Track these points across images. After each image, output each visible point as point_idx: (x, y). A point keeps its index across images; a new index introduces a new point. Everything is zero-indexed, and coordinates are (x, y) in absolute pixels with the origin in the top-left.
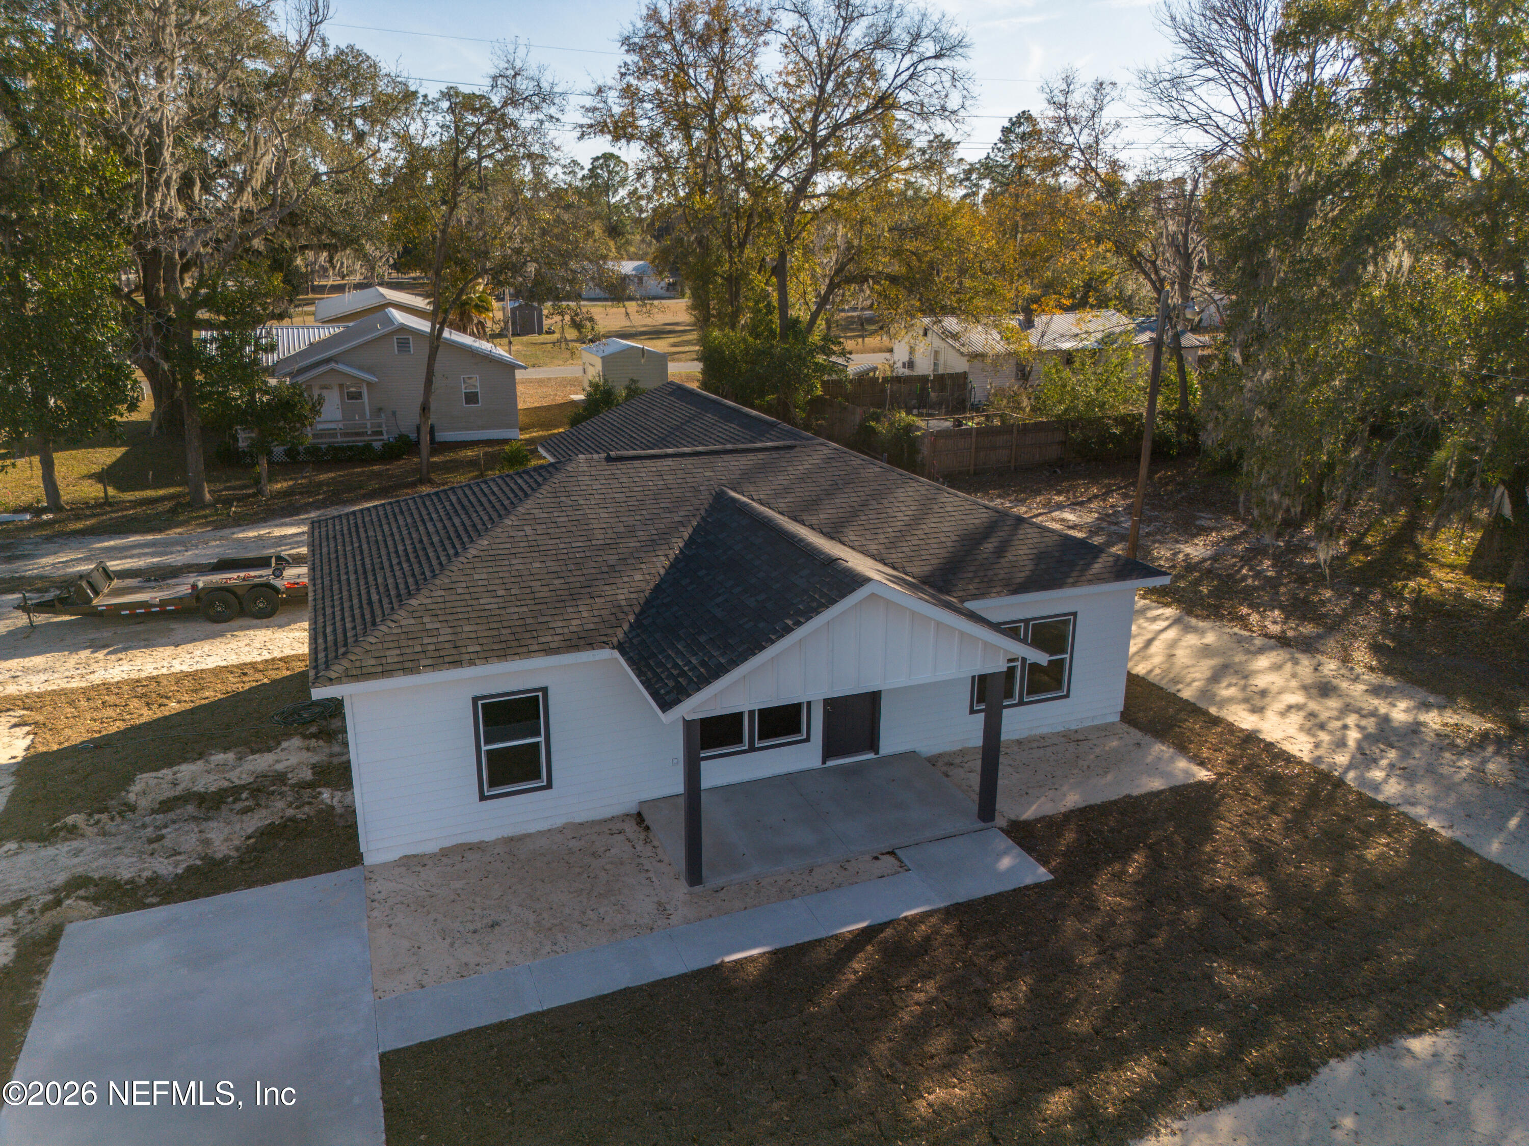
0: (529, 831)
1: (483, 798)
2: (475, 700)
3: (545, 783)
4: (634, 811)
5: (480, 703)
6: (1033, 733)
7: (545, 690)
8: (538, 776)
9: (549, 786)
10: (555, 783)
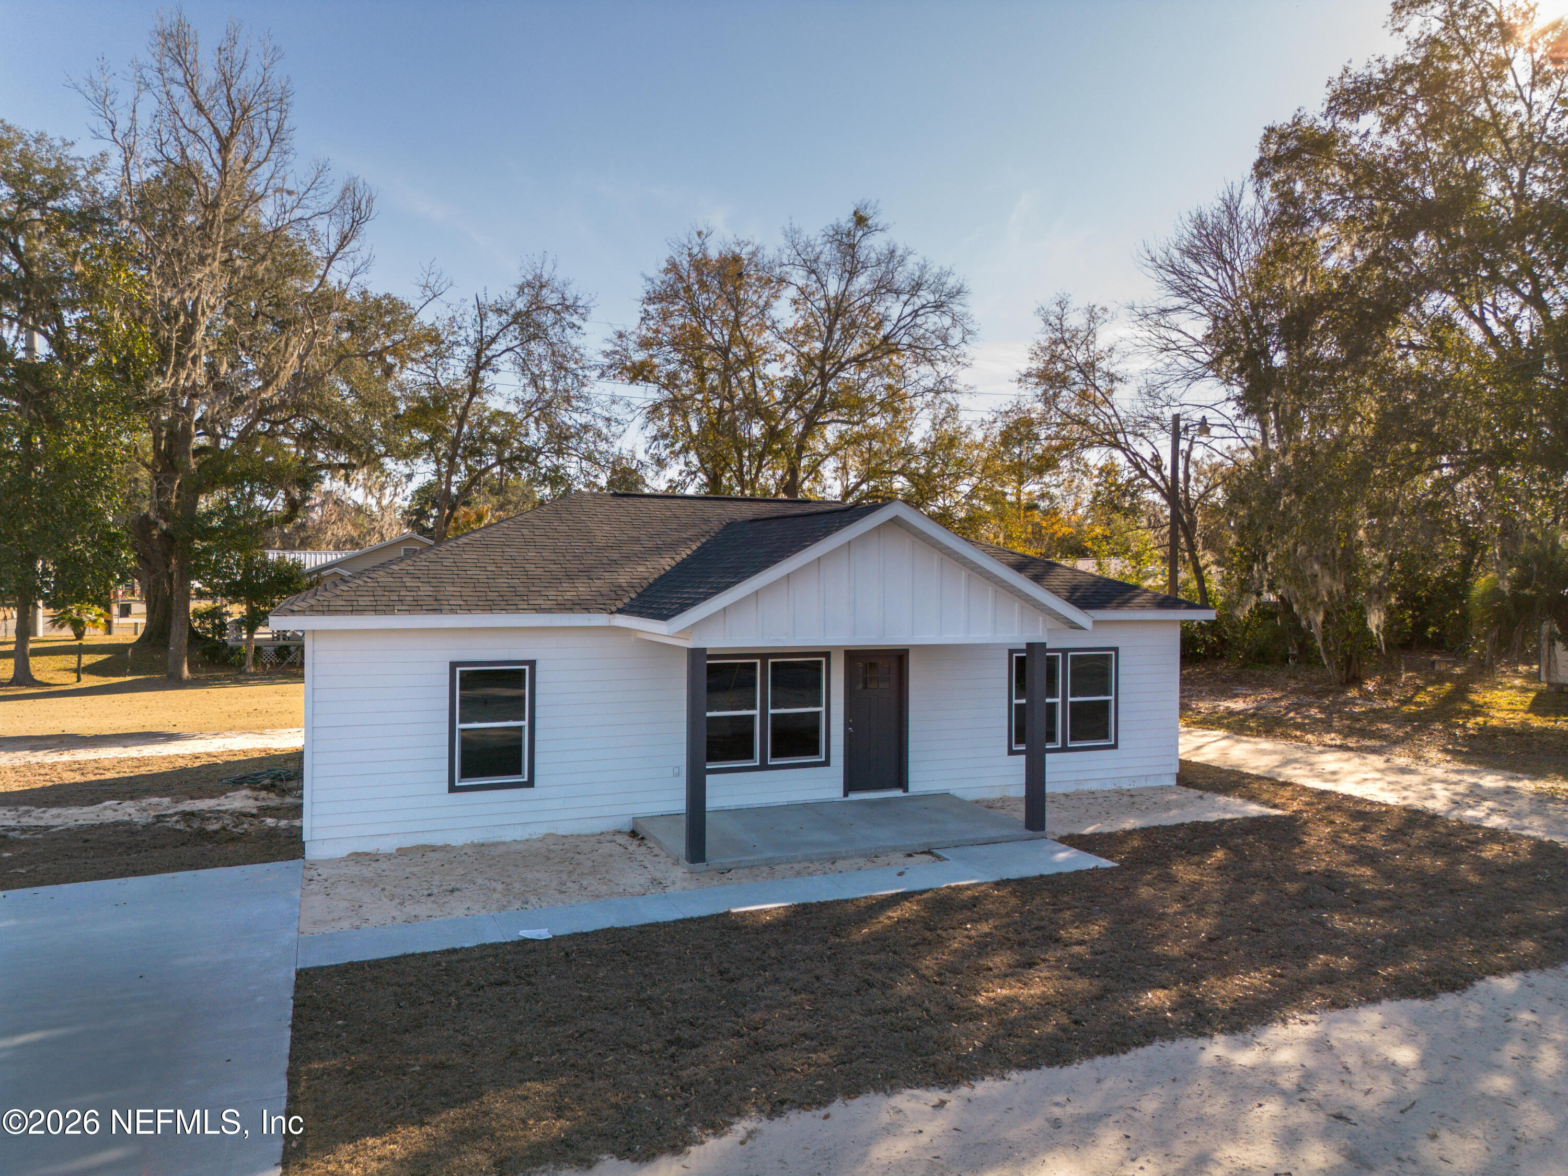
0: (504, 839)
1: (453, 789)
2: (453, 665)
3: (526, 779)
4: (627, 829)
5: (458, 669)
6: (1080, 788)
7: (532, 664)
8: (518, 771)
9: (530, 783)
10: (538, 781)
